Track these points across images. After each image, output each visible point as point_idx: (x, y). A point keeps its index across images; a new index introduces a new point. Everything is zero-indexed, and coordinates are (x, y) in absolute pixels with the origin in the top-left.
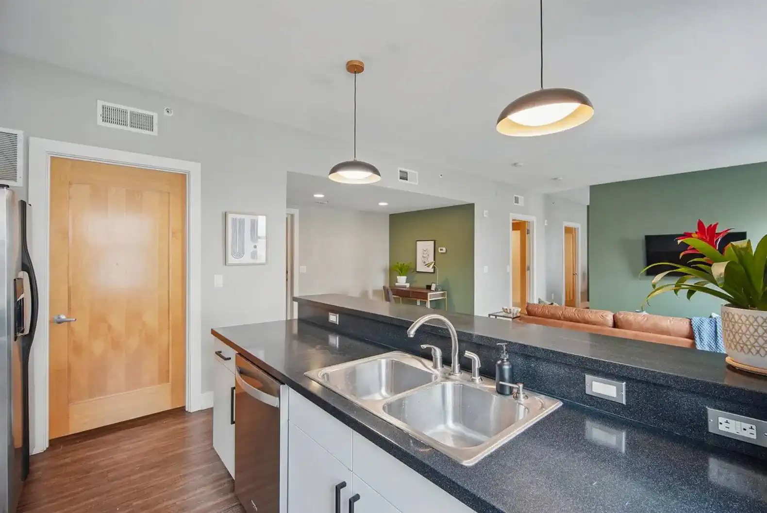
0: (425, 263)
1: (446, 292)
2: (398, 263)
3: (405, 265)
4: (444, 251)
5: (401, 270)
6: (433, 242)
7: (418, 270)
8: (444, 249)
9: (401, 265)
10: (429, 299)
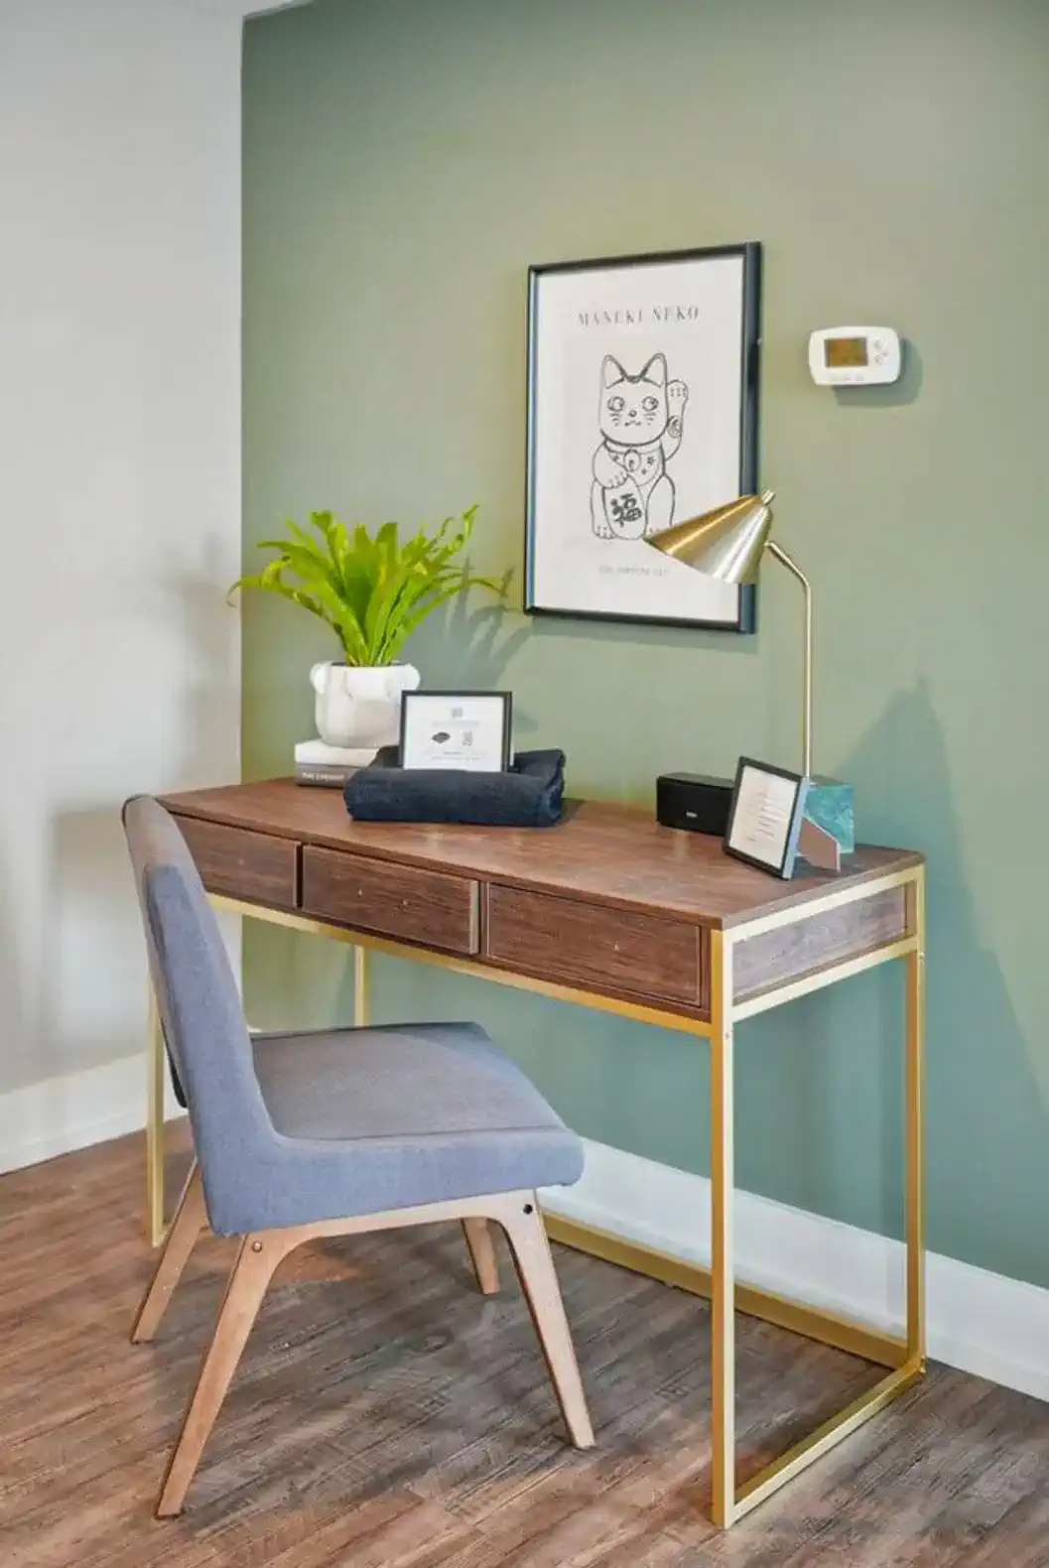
0: (627, 511)
1: (917, 873)
2: (323, 520)
3: (405, 536)
4: (883, 368)
5: (357, 592)
6: (734, 266)
7: (540, 602)
8: (883, 344)
9: (361, 536)
10: (731, 1014)
